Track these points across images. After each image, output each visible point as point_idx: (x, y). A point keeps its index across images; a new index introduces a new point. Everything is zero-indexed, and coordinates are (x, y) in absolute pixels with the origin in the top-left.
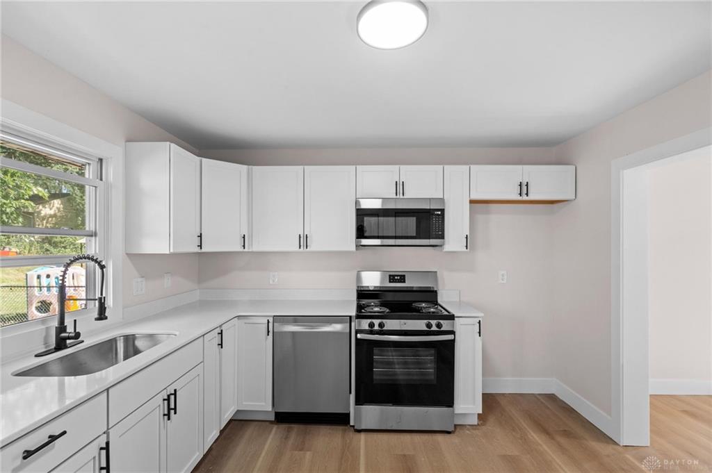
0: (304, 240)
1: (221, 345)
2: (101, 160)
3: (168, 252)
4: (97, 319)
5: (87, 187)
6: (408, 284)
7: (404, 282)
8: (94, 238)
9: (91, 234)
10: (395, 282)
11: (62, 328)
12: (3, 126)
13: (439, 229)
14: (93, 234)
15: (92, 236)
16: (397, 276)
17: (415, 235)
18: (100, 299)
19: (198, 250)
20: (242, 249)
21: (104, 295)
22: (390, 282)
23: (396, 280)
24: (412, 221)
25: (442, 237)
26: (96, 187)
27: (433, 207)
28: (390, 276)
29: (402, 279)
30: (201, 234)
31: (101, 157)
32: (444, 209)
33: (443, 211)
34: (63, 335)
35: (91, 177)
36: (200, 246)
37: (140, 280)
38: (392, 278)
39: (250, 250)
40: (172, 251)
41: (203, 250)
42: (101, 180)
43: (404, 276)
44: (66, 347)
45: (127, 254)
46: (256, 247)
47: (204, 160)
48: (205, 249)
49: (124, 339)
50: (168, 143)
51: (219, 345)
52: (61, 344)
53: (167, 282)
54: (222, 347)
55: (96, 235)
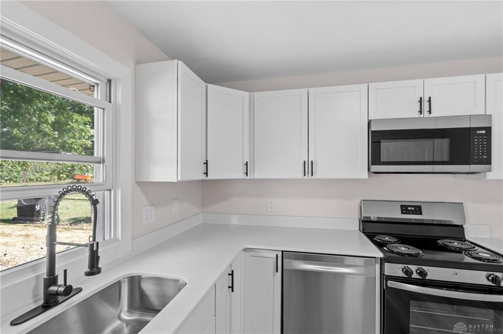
0: (309, 167)
1: (232, 287)
2: (110, 81)
3: (175, 181)
4: (88, 274)
5: (95, 109)
6: (426, 216)
7: (421, 213)
8: (101, 165)
9: (99, 160)
10: (409, 214)
11: (51, 280)
12: (3, 29)
13: (483, 153)
14: (102, 161)
15: (100, 163)
16: (411, 206)
17: (446, 160)
18: (92, 245)
19: (203, 177)
20: (244, 177)
21: (97, 241)
22: (402, 213)
23: (410, 211)
24: (444, 144)
25: (488, 162)
26: (103, 109)
27: (474, 125)
28: (402, 206)
29: (418, 210)
30: (207, 161)
31: (110, 77)
32: (490, 128)
33: (488, 130)
34: (53, 288)
35: (99, 98)
36: (206, 174)
37: (149, 208)
38: (405, 209)
39: (252, 178)
40: (179, 179)
41: (209, 178)
42: (110, 102)
43: (421, 206)
44: (57, 303)
45: (136, 182)
46: (257, 175)
47: (209, 85)
48: (211, 177)
49: (129, 280)
50: (176, 61)
51: (229, 287)
52: (50, 301)
53: (175, 209)
54: (233, 291)
55: (104, 162)
